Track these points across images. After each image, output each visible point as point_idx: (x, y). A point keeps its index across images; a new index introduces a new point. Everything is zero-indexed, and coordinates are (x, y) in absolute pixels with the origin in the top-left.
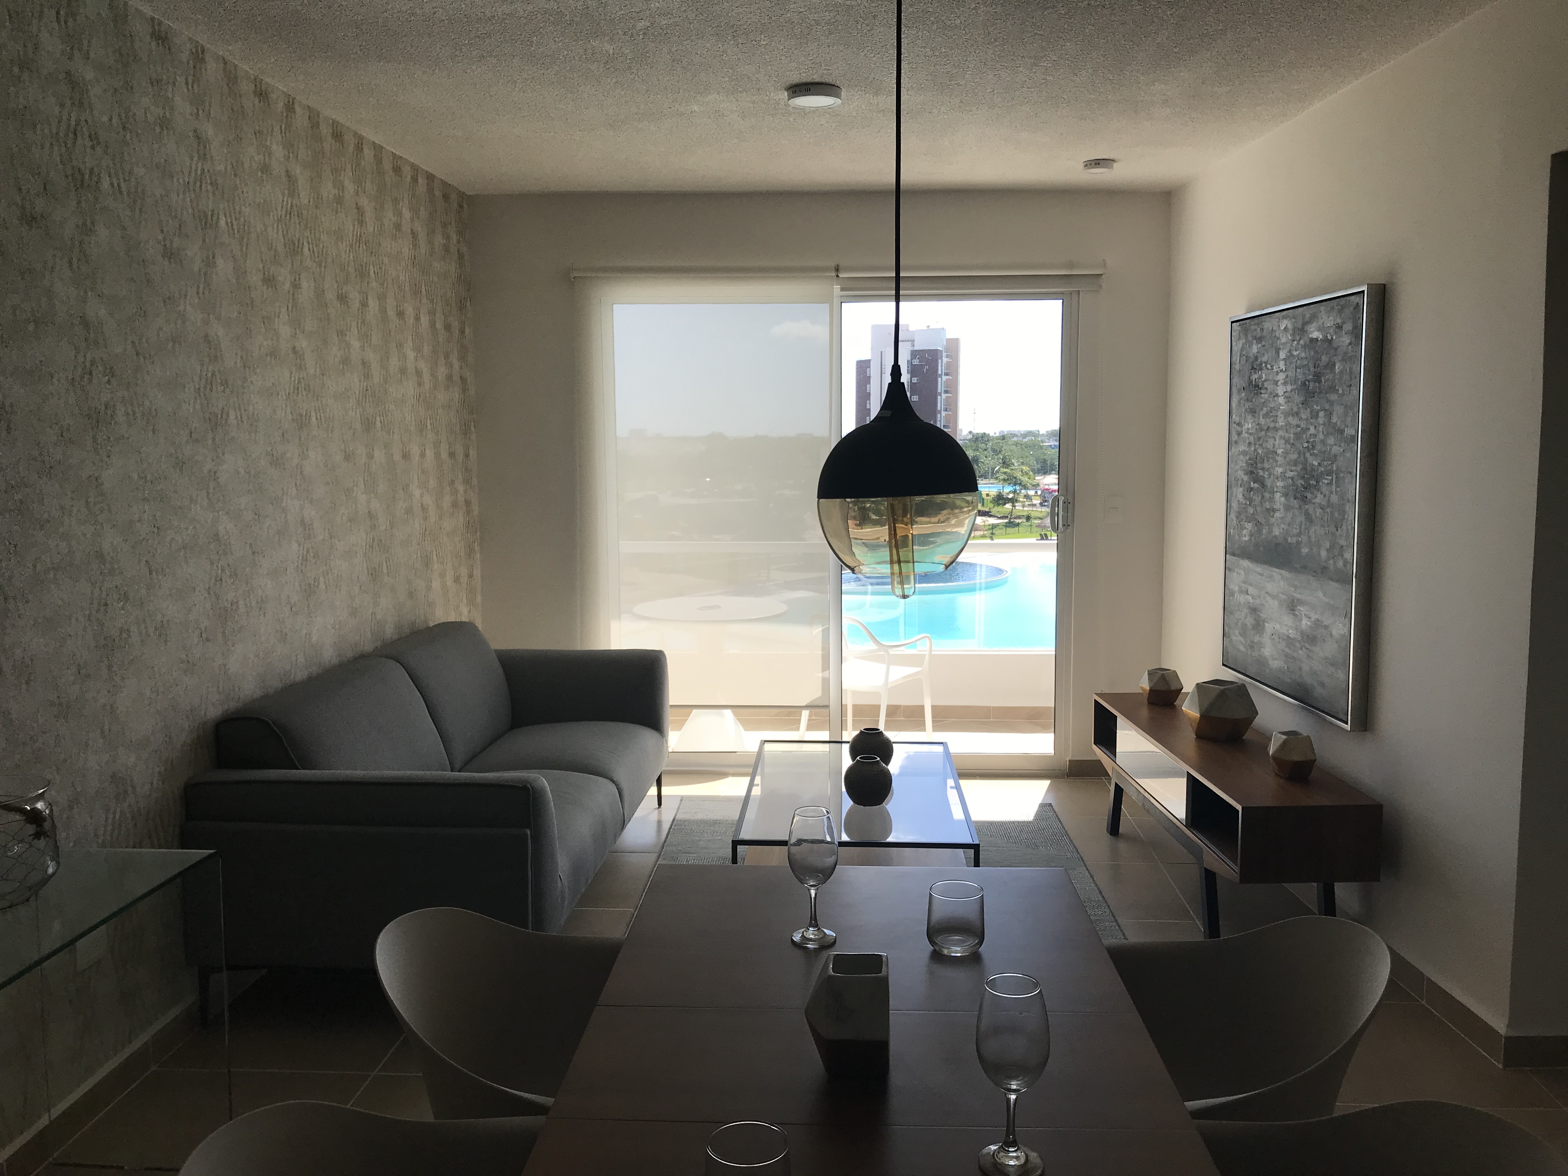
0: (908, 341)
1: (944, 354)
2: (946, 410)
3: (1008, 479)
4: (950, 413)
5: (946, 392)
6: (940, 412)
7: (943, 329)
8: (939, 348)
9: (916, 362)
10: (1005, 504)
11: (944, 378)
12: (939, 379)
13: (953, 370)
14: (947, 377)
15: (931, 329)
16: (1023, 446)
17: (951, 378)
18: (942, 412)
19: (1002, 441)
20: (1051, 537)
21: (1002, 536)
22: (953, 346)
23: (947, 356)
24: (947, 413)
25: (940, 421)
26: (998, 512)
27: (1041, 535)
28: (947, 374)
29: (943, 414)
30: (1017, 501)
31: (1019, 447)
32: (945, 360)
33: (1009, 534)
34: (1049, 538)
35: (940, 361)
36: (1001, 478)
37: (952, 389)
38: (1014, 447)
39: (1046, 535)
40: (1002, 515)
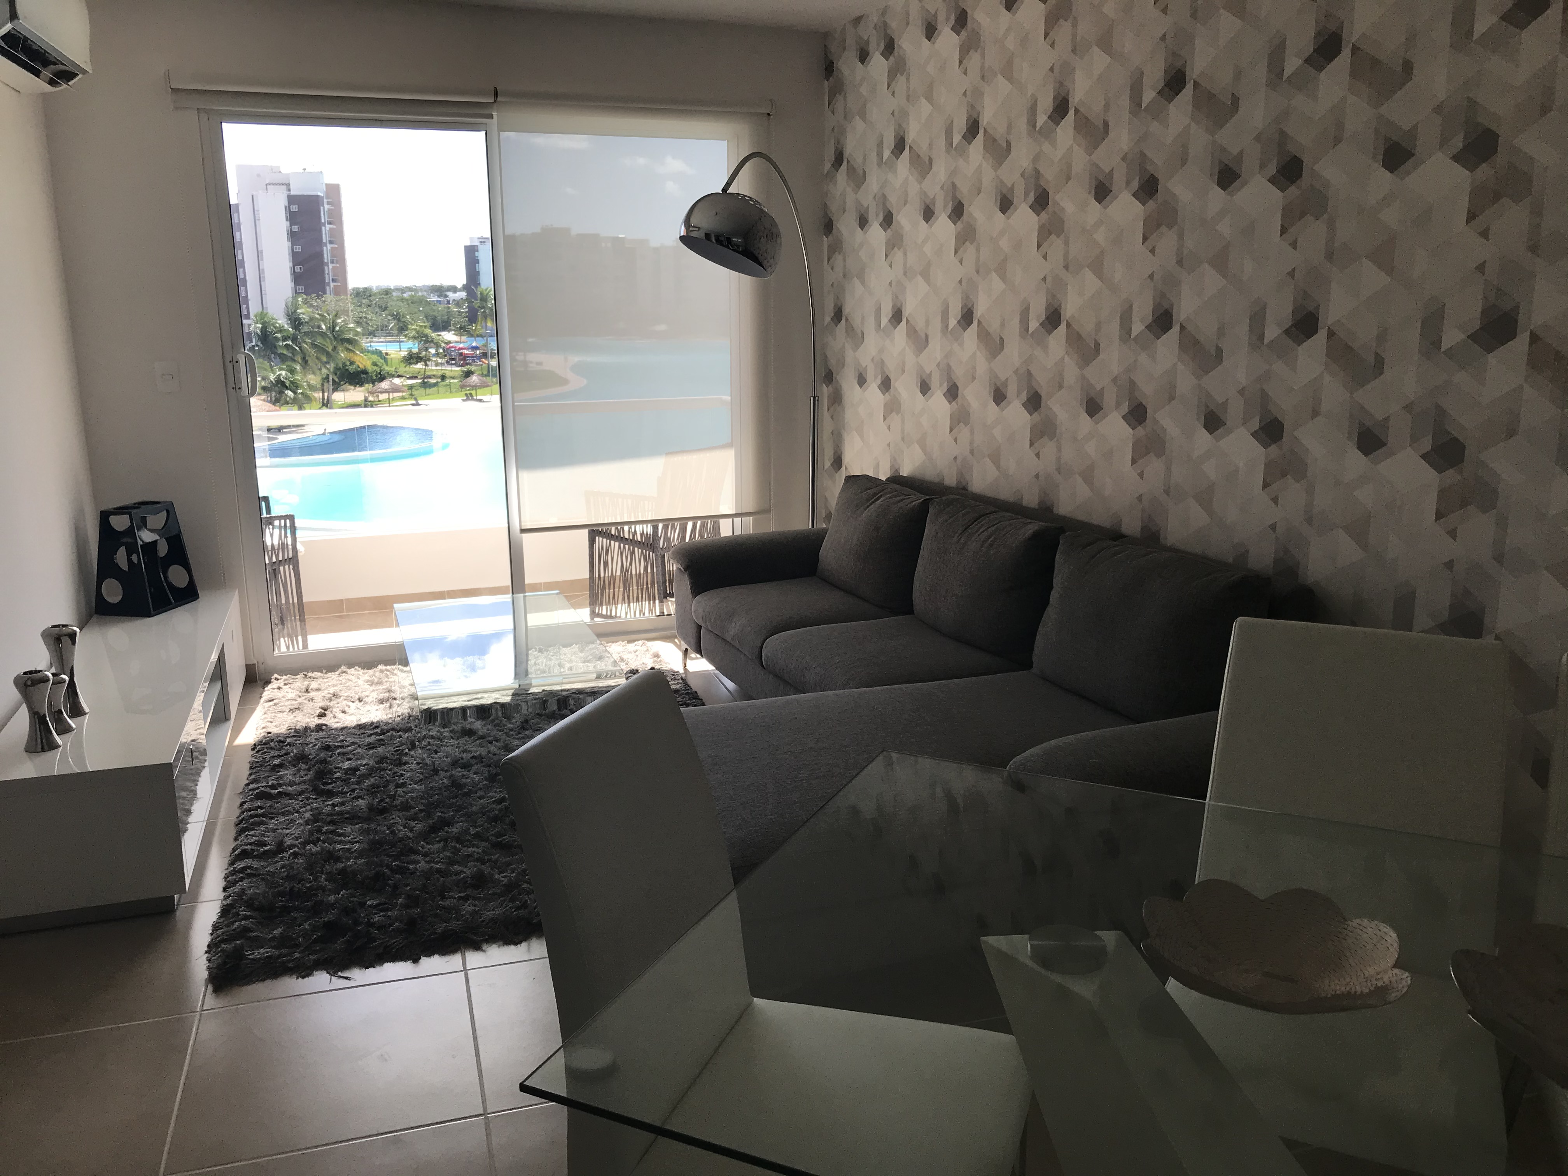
0: (283, 184)
1: (325, 201)
2: (332, 262)
3: (418, 337)
4: (338, 265)
5: (331, 242)
6: (327, 264)
7: (321, 172)
8: (319, 194)
9: (295, 208)
10: (417, 363)
11: (328, 227)
12: (323, 228)
13: (336, 218)
14: (331, 226)
15: (308, 172)
16: (410, 302)
17: (335, 227)
18: (330, 264)
19: (385, 297)
20: (476, 396)
21: (422, 397)
22: (334, 190)
23: (328, 203)
24: (334, 265)
25: (328, 274)
26: (405, 372)
27: (466, 395)
28: (330, 223)
29: (331, 266)
30: (429, 360)
31: (405, 303)
32: (327, 207)
33: (429, 395)
34: (475, 398)
35: (322, 208)
36: (411, 335)
37: (338, 238)
38: (399, 303)
39: (471, 394)
40: (411, 375)
